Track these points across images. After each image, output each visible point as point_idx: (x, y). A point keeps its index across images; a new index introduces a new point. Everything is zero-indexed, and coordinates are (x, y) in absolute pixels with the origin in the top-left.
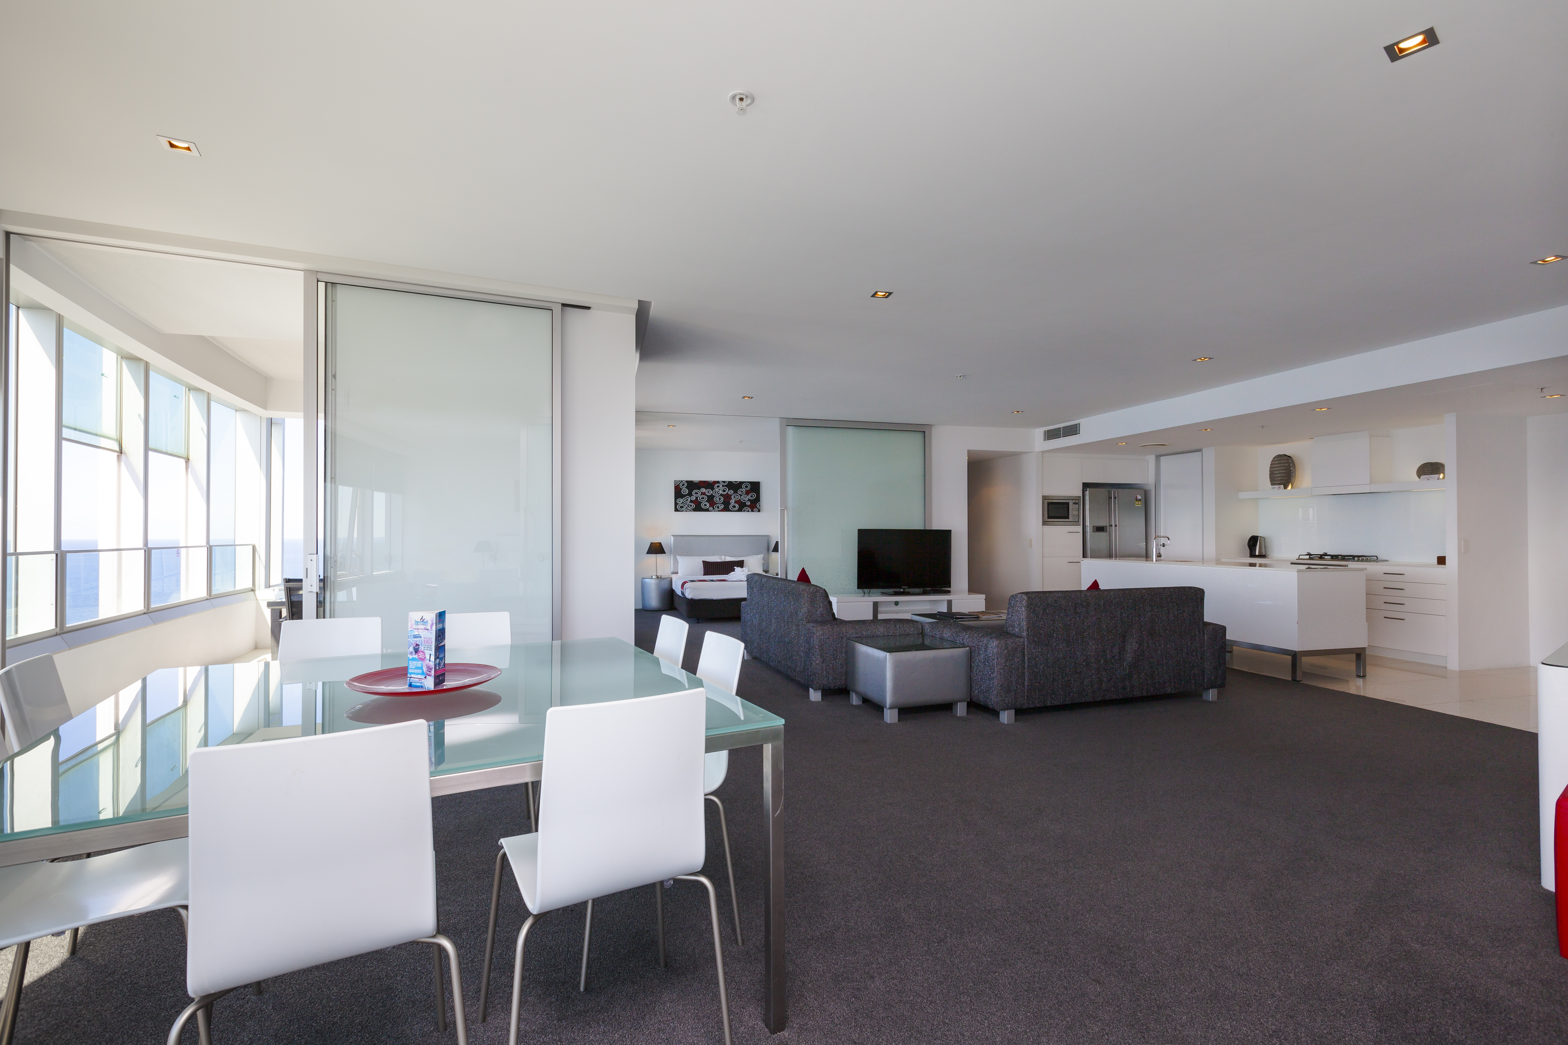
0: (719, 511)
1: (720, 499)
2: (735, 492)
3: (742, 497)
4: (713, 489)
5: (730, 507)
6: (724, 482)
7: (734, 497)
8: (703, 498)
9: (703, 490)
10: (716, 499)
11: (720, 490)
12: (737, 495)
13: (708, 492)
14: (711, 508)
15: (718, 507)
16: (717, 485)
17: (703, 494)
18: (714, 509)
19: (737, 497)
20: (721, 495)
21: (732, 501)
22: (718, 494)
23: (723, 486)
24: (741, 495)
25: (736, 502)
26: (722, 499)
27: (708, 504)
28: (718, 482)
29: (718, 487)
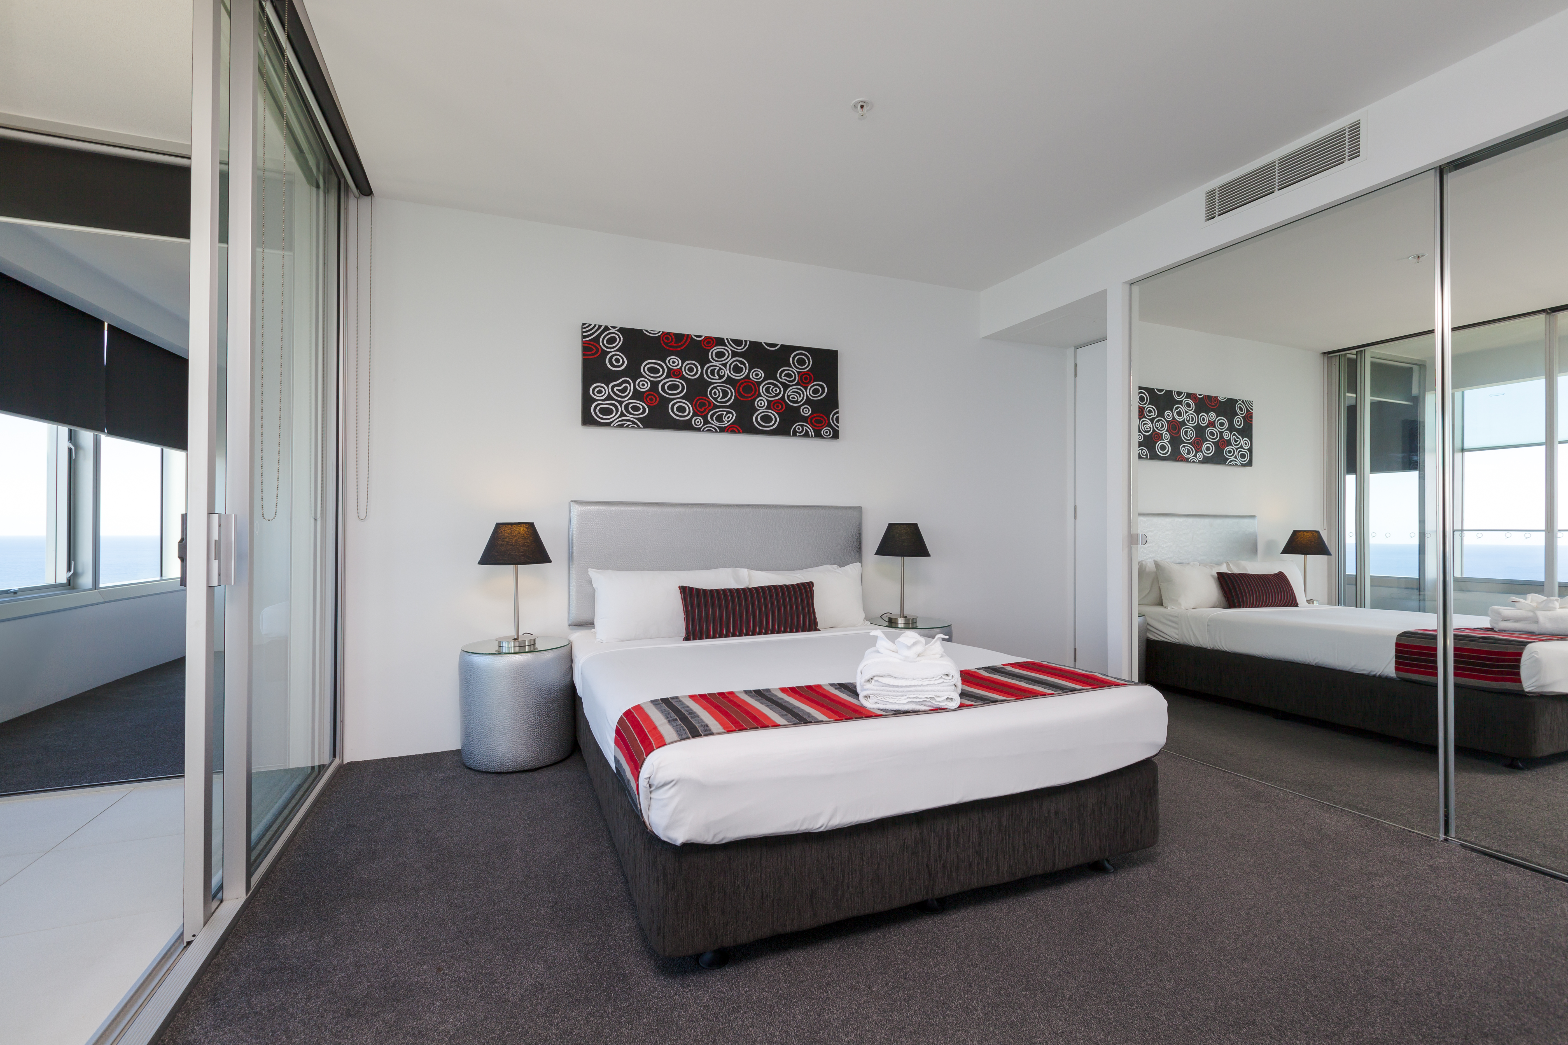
0: (723, 430)
1: (725, 394)
2: (770, 375)
3: (789, 391)
4: (704, 361)
5: (756, 418)
6: (738, 343)
7: (767, 390)
8: (674, 387)
9: (674, 361)
10: (714, 394)
11: (725, 365)
12: (775, 386)
13: (691, 370)
14: (698, 421)
15: (720, 419)
16: (716, 349)
17: (673, 373)
18: (706, 422)
19: (774, 391)
20: (730, 381)
21: (762, 402)
22: (721, 377)
23: (735, 354)
24: (786, 387)
25: (771, 405)
26: (732, 393)
27: (689, 408)
28: (720, 341)
29: (720, 355)
